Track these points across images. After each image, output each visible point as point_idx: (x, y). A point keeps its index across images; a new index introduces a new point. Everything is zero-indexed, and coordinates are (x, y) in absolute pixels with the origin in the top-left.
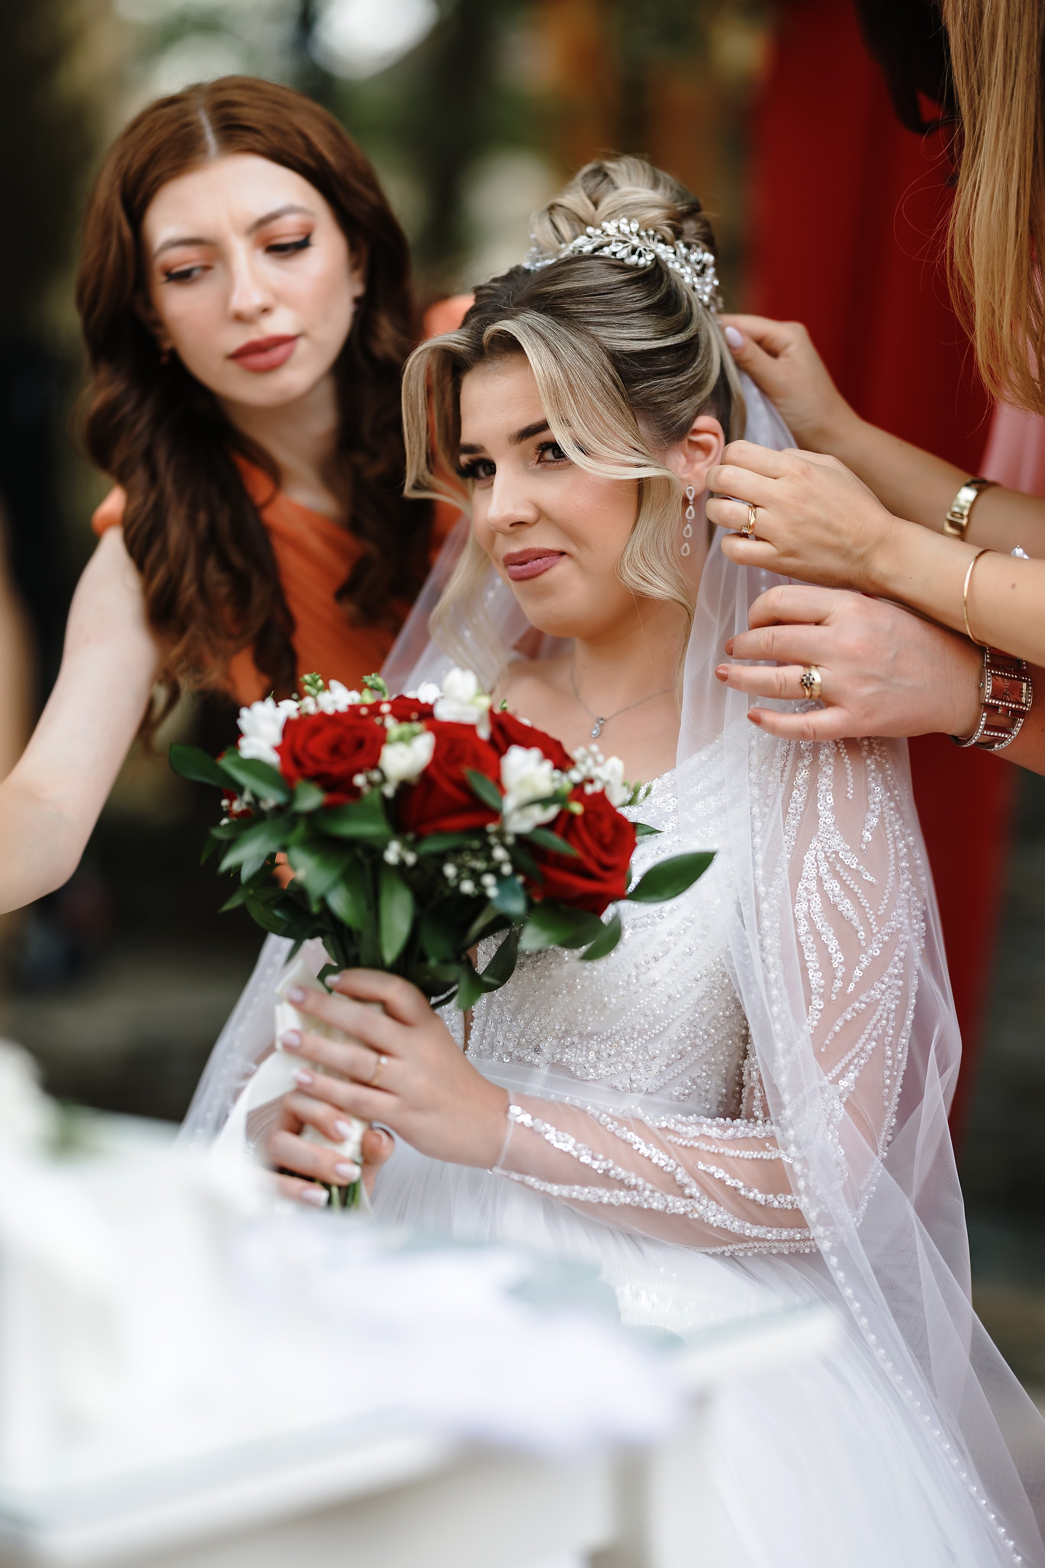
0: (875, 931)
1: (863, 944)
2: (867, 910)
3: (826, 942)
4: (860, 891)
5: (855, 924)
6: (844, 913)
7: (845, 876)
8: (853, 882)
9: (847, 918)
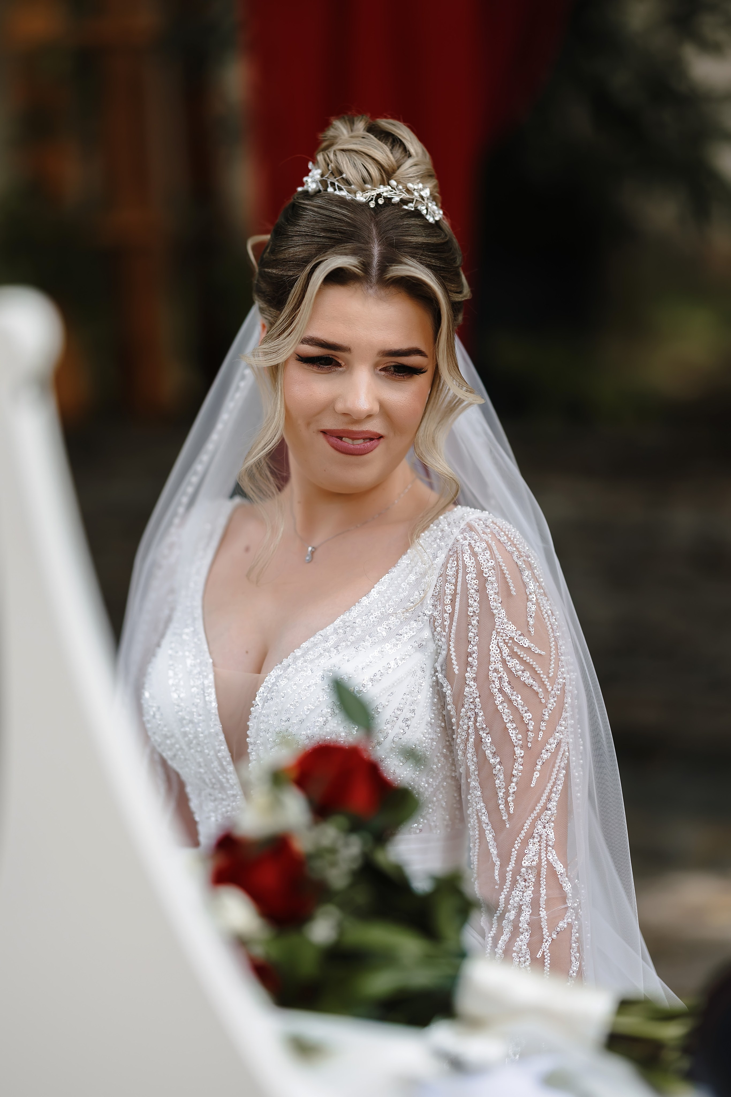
0: (550, 690)
1: (543, 701)
2: (542, 676)
3: (517, 706)
4: (535, 663)
5: (535, 688)
6: (527, 682)
7: (522, 654)
8: (528, 658)
9: (529, 684)
